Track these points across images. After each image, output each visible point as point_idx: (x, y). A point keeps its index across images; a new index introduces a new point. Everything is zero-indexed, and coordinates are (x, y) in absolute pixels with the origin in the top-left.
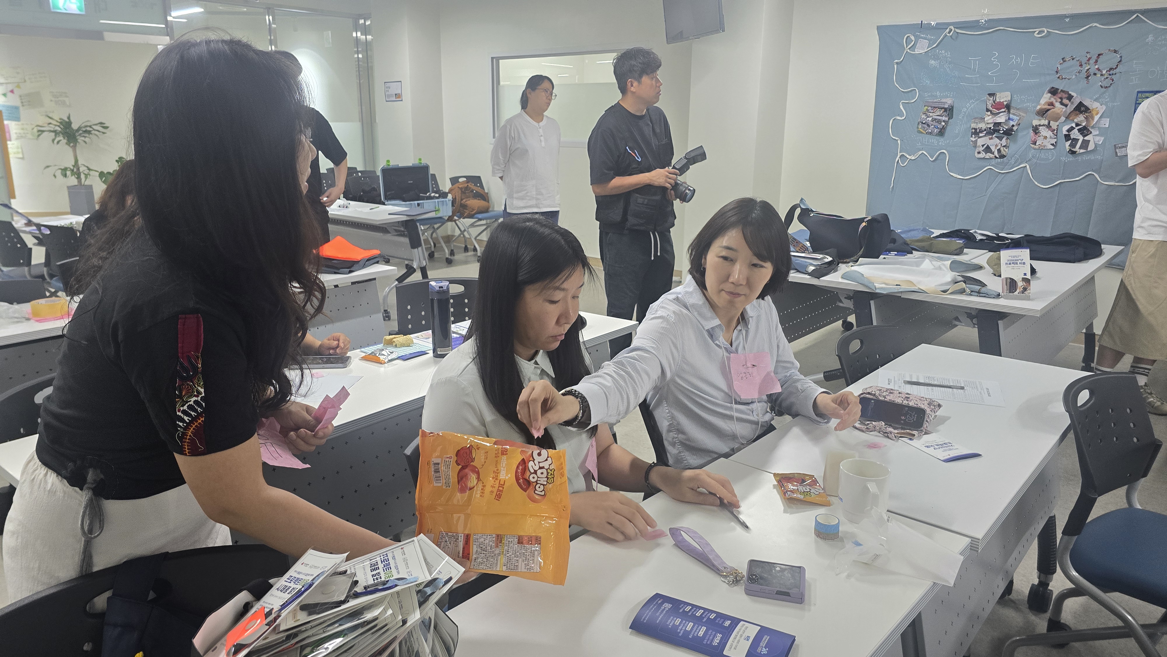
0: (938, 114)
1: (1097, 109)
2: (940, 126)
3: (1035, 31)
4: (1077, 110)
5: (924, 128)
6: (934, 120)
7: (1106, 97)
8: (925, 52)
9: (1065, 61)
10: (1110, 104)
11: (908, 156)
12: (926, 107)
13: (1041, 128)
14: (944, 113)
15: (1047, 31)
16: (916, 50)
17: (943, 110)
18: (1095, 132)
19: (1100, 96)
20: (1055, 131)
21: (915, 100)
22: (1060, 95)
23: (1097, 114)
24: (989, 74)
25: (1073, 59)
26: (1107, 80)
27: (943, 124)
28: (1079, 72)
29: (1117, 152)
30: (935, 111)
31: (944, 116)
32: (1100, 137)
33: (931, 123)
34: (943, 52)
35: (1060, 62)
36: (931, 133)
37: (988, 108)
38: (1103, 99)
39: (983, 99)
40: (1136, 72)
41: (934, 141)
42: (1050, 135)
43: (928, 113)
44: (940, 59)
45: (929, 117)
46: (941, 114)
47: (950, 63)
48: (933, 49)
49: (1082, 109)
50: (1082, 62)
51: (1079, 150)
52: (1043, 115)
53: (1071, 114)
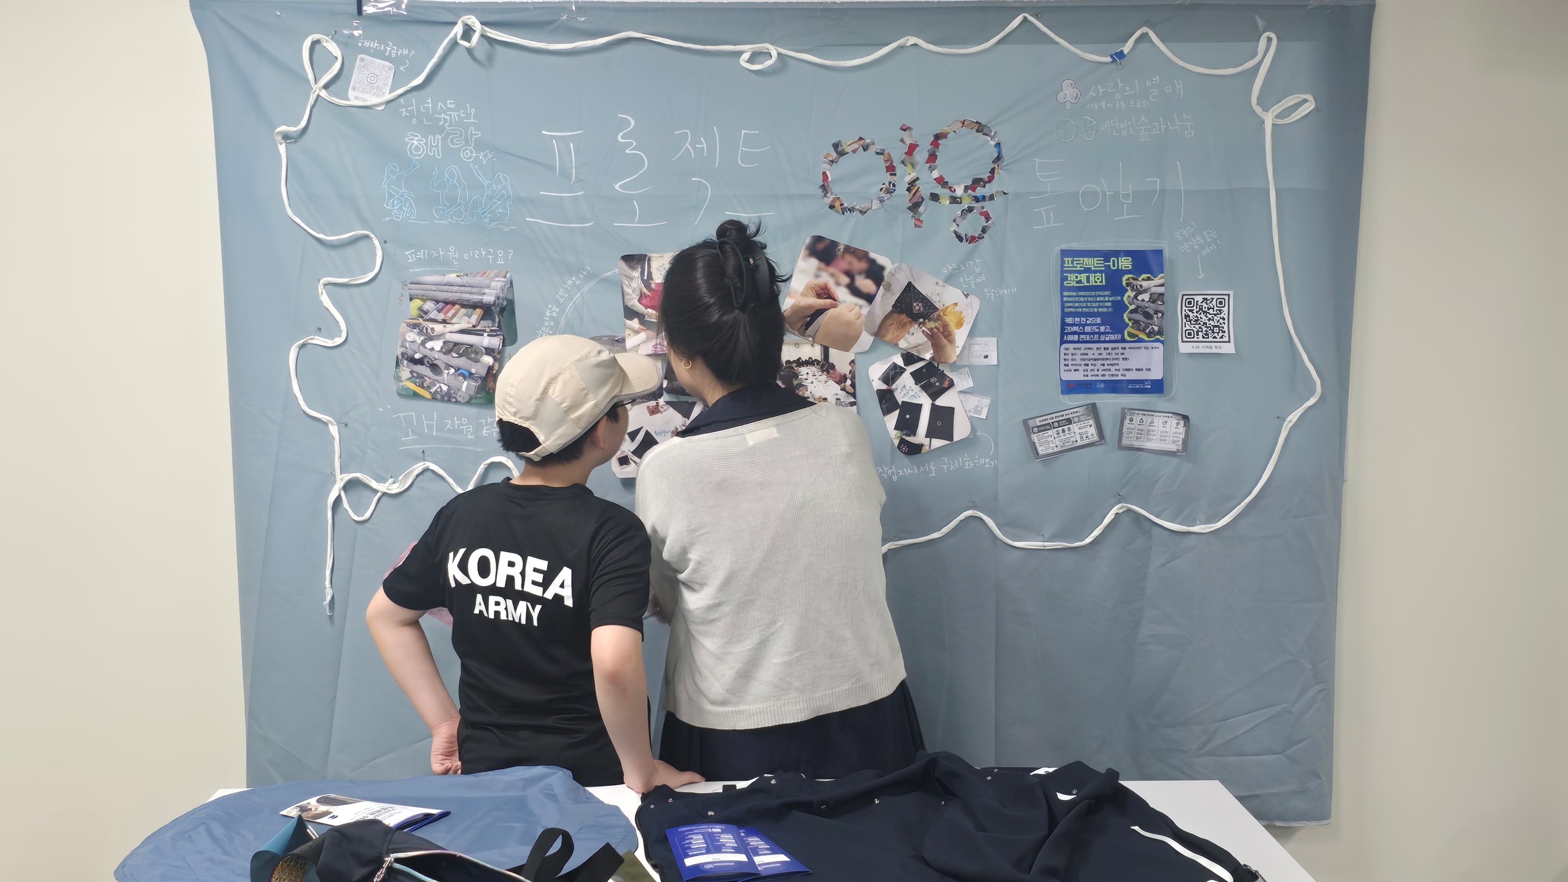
0: (464, 325)
1: (957, 309)
2: (478, 369)
3: (741, 53)
4: (901, 312)
5: (421, 377)
6: (451, 348)
7: (977, 270)
8: (388, 102)
9: (842, 154)
10: (991, 294)
11: (374, 484)
12: (417, 303)
13: (803, 370)
14: (484, 323)
15: (779, 54)
16: (351, 94)
17: (479, 311)
18: (962, 382)
19: (959, 268)
20: (849, 382)
21: (371, 275)
22: (844, 264)
23: (960, 324)
24: (617, 187)
25: (865, 148)
26: (970, 216)
27: (488, 360)
28: (889, 192)
29: (1034, 443)
30: (450, 314)
31: (484, 331)
32: (979, 399)
33: (441, 359)
34: (449, 106)
35: (828, 155)
36: (448, 398)
37: (629, 304)
38: (968, 278)
39: (609, 274)
40: (1047, 193)
41: (461, 424)
42: (837, 395)
43: (425, 324)
44: (440, 130)
45: (431, 339)
46: (474, 326)
47: (480, 146)
48: (415, 94)
49: (917, 308)
50: (893, 158)
51: (926, 441)
52: (807, 329)
53: (889, 322)
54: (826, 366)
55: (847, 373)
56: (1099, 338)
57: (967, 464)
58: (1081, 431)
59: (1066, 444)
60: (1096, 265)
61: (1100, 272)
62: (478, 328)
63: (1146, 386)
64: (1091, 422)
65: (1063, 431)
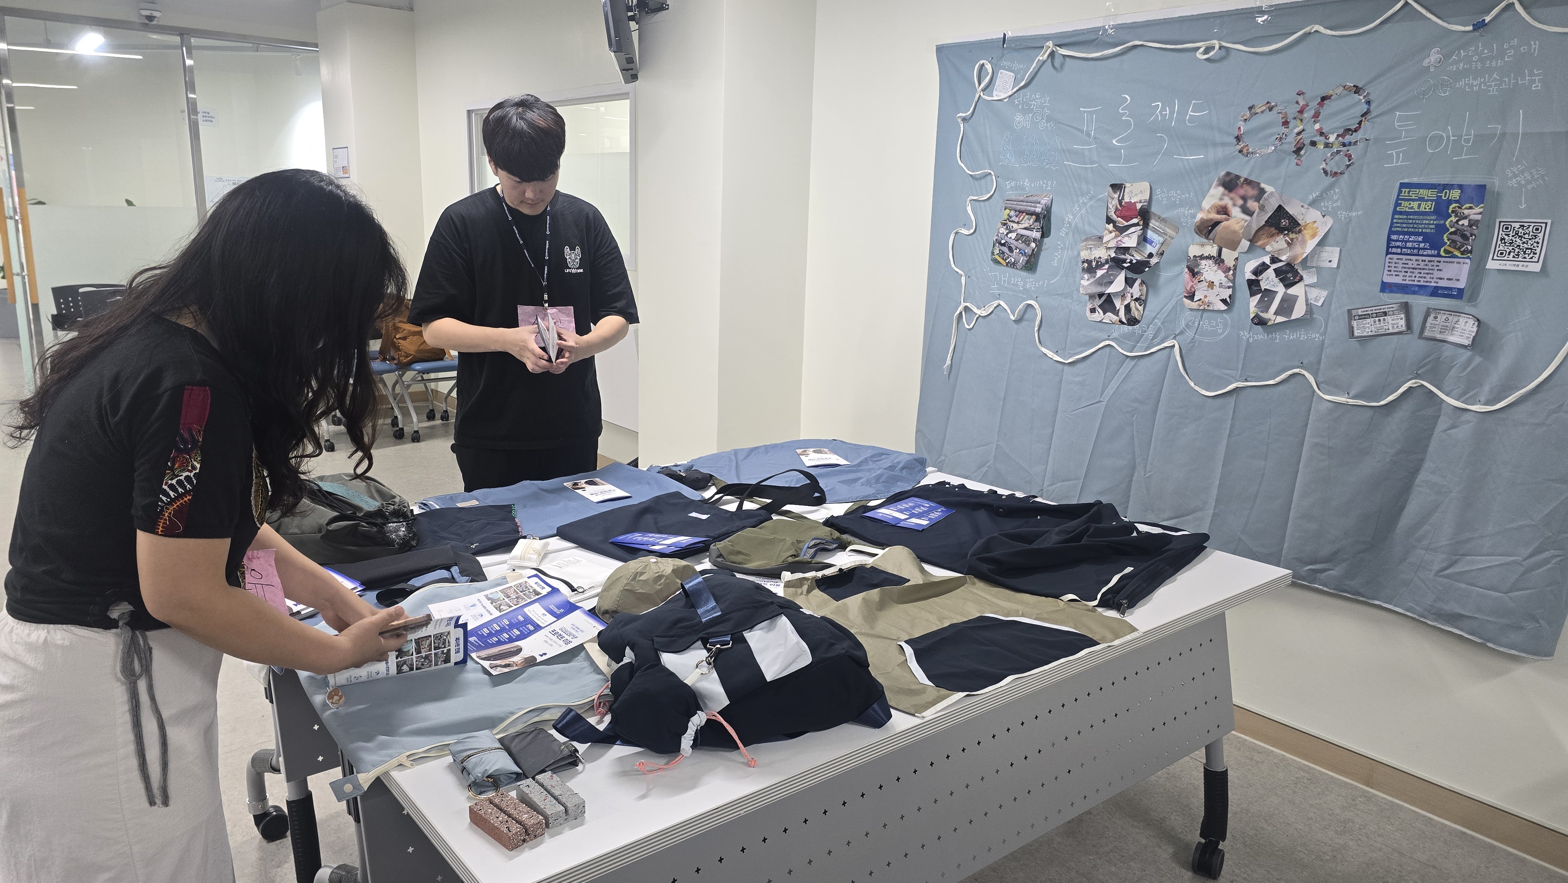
0: (1027, 225)
1: (1315, 225)
2: (1028, 251)
3: (1199, 48)
4: (1271, 226)
5: (1003, 253)
6: (1019, 237)
7: (1335, 197)
8: (1010, 96)
9: (1255, 114)
10: (1343, 215)
11: (975, 310)
12: (1007, 211)
13: (1203, 262)
14: (1036, 224)
15: (1221, 46)
16: (995, 93)
17: (1034, 217)
18: (1309, 278)
19: (1322, 195)
20: (1231, 272)
21: (989, 195)
22: (1241, 192)
23: (1313, 236)
24: (1114, 142)
25: (1271, 109)
26: (1337, 157)
27: (1033, 245)
28: (1281, 140)
29: (1353, 327)
30: (1021, 219)
31: (1034, 228)
32: (1319, 291)
33: (1014, 244)
34: (1037, 97)
35: (1244, 115)
36: (1013, 265)
37: (1109, 215)
38: (1328, 203)
39: (1102, 196)
40: (1400, 138)
41: (1017, 281)
42: (1221, 280)
43: (1009, 223)
44: (1031, 111)
45: (1011, 232)
46: (1030, 226)
47: (1049, 119)
48: (1022, 91)
49: (1284, 223)
50: (1288, 115)
51: (1273, 318)
52: (1209, 235)
53: (1261, 232)
54: (1218, 260)
55: (1232, 266)
56: (1418, 252)
57: (1302, 337)
58: (1393, 322)
59: (1379, 331)
60: (1429, 195)
61: (1432, 201)
62: (1032, 227)
63: (1453, 293)
64: (1403, 316)
65: (1379, 320)
